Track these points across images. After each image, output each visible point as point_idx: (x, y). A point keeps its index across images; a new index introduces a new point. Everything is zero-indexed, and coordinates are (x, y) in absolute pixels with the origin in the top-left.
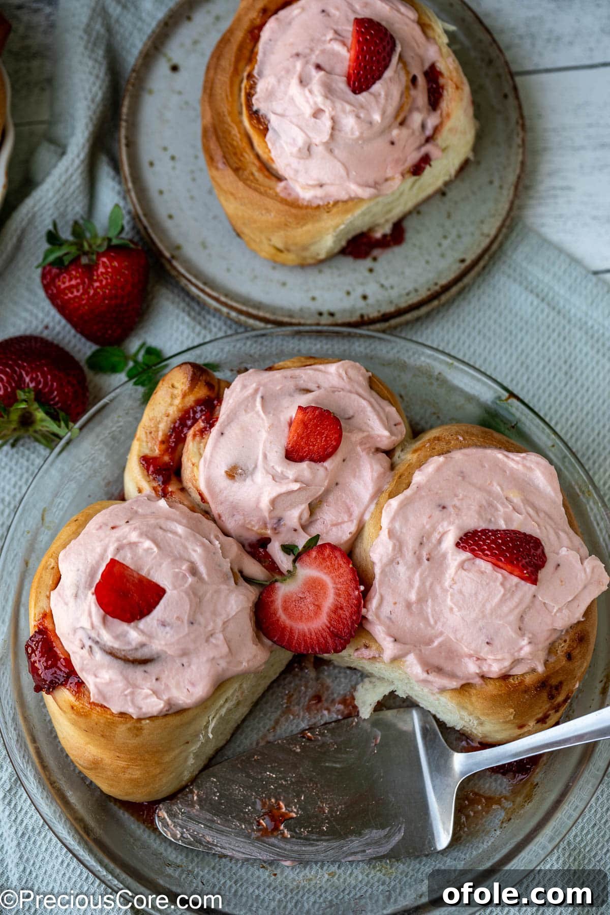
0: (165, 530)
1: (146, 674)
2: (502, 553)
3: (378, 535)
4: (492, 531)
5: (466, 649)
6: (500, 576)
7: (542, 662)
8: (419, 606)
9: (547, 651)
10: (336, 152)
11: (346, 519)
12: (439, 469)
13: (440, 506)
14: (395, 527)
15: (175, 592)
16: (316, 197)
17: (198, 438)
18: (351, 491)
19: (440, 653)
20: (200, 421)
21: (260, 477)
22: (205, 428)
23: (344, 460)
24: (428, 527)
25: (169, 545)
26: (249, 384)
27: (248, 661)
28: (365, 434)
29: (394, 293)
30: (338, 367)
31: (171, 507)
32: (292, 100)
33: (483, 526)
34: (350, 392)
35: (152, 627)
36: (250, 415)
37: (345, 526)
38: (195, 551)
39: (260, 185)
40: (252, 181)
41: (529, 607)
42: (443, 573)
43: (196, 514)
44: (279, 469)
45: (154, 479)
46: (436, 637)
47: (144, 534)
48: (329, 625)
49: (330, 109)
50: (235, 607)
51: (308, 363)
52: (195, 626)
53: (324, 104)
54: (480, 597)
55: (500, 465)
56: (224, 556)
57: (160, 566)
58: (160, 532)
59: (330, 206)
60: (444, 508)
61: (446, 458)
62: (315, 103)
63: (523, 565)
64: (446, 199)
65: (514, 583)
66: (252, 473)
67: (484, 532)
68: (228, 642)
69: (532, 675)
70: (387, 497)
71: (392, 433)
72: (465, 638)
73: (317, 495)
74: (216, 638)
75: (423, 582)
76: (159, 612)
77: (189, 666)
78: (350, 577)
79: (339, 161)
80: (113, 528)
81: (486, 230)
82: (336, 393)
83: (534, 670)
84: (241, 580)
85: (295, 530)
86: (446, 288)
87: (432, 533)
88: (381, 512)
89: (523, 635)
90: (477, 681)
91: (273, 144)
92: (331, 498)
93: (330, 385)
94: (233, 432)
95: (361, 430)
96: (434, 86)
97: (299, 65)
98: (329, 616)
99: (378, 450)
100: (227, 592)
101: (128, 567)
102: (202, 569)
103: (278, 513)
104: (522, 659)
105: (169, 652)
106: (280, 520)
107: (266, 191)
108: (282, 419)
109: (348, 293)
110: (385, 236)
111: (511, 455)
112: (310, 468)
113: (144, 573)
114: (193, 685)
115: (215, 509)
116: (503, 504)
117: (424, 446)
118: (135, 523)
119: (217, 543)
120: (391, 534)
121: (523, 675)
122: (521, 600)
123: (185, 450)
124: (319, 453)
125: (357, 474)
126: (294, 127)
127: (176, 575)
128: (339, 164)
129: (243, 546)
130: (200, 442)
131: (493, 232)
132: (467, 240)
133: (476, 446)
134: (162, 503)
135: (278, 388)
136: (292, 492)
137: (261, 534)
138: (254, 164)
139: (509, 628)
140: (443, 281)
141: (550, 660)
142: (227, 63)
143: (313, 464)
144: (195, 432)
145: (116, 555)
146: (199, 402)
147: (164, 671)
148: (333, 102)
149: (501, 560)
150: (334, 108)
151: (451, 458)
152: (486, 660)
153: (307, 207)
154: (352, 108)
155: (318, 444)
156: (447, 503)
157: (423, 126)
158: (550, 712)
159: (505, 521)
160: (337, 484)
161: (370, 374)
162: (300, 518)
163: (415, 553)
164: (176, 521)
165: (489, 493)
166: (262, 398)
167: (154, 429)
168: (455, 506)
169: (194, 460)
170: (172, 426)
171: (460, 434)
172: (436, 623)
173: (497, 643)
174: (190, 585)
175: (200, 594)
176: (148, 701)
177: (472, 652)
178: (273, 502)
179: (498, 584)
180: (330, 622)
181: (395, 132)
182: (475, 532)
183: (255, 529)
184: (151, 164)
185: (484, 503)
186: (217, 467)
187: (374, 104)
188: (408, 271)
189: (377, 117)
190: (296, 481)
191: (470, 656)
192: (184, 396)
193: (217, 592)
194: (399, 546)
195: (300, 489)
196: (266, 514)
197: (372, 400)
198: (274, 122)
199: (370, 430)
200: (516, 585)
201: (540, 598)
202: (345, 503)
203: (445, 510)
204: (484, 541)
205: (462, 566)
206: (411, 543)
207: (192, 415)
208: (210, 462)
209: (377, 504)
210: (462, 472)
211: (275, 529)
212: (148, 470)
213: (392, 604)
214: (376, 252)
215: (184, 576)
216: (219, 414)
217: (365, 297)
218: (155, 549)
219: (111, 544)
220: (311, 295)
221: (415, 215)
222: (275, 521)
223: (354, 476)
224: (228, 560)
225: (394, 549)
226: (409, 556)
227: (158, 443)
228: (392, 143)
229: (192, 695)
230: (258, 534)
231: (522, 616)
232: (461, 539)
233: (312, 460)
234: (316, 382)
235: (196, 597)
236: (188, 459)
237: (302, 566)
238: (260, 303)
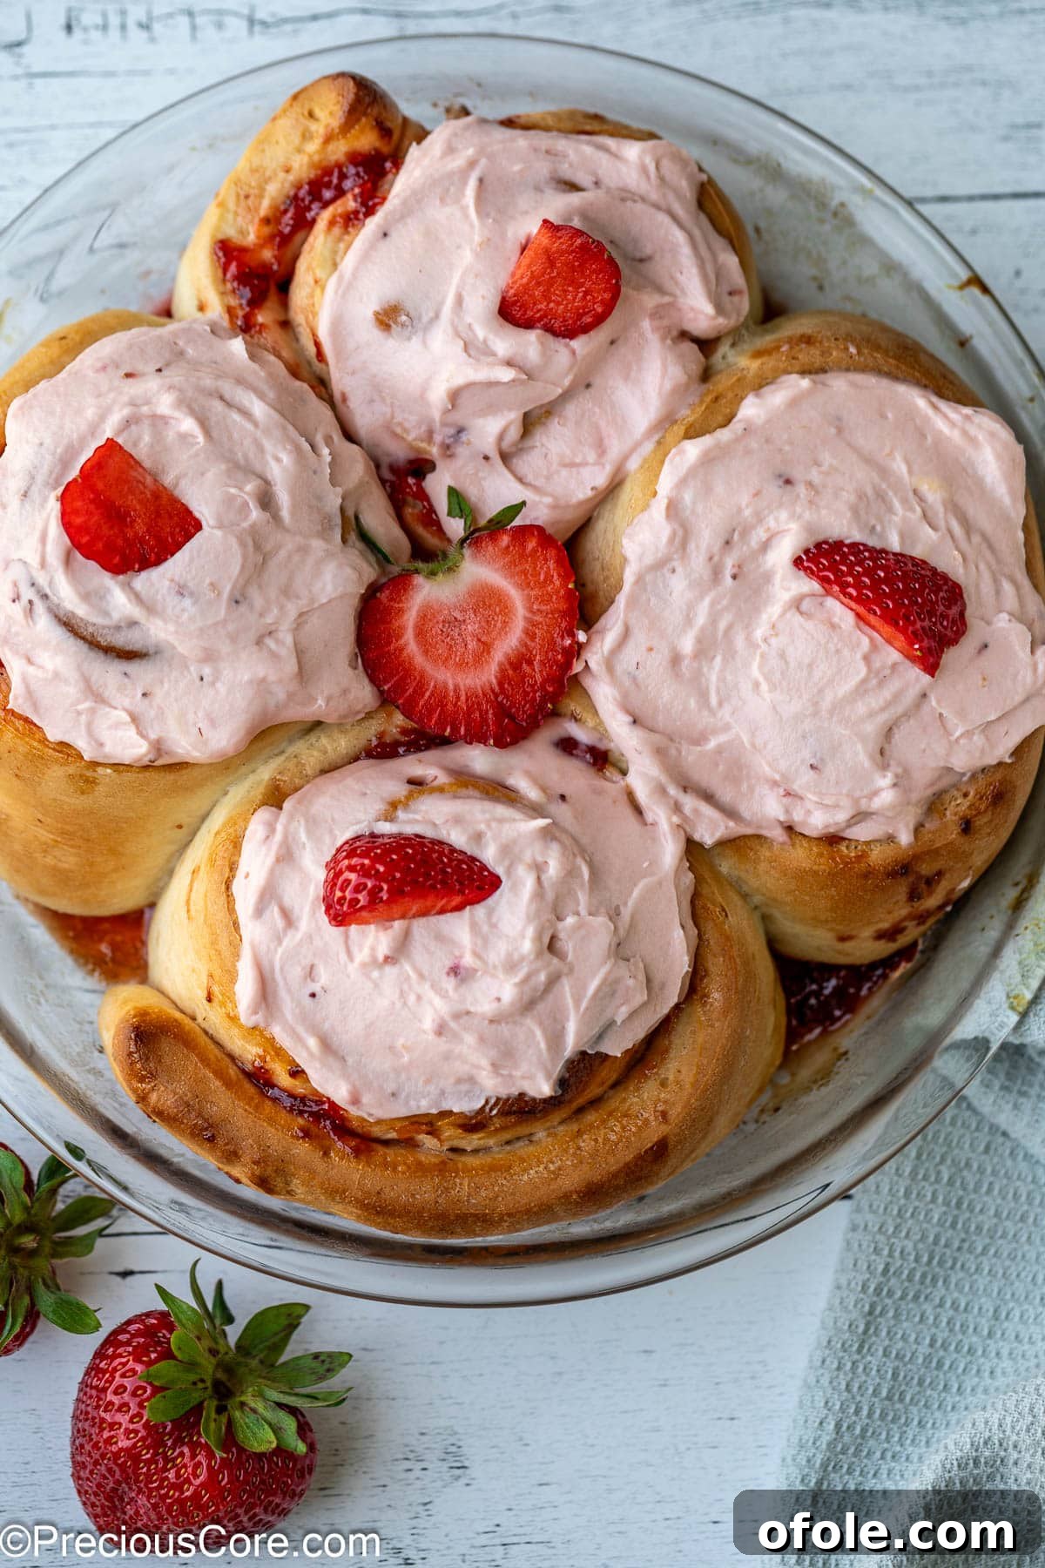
0: (229, 404)
1: (126, 680)
2: (879, 598)
3: (646, 507)
4: (871, 550)
5: (767, 769)
6: (865, 642)
7: (911, 827)
8: (695, 665)
9: (925, 807)
11: (591, 457)
12: (794, 403)
13: (780, 476)
14: (683, 498)
15: (218, 533)
17: (337, 230)
18: (613, 407)
19: (717, 765)
20: (349, 196)
21: (440, 339)
22: (356, 213)
23: (612, 343)
24: (747, 512)
25: (230, 438)
26: (460, 147)
27: (328, 700)
28: (666, 299)
30: (643, 151)
31: (252, 357)
33: (855, 535)
34: (657, 207)
35: (157, 592)
36: (448, 210)
37: (586, 472)
38: (278, 460)
41: (906, 715)
42: (757, 610)
43: (298, 383)
44: (481, 333)
45: (234, 291)
46: (715, 732)
47: (187, 404)
48: (497, 689)
50: (329, 587)
51: (588, 128)
52: (243, 608)
54: (817, 674)
55: (918, 421)
56: (334, 481)
57: (202, 474)
58: (218, 406)
60: (788, 482)
61: (814, 382)
63: (915, 633)
65: (890, 662)
66: (427, 329)
67: (854, 546)
68: (300, 653)
69: (885, 847)
70: (682, 433)
71: (720, 309)
72: (770, 746)
73: (546, 400)
74: (277, 641)
75: (713, 620)
76: (176, 565)
77: (213, 684)
78: (563, 606)
80: (128, 375)
82: (629, 203)
83: (891, 839)
84: (353, 537)
85: (486, 458)
87: (753, 527)
88: (662, 462)
89: (884, 767)
90: (778, 835)
92: (571, 410)
93: (621, 185)
94: (408, 236)
95: (660, 290)
98: (502, 670)
99: (684, 335)
100: (322, 553)
101: (137, 462)
102: (283, 498)
103: (458, 417)
104: (872, 814)
105: (180, 649)
106: (460, 430)
108: (510, 234)
111: (943, 405)
112: (542, 344)
113: (168, 480)
114: (213, 723)
115: (339, 380)
116: (904, 501)
117: (778, 348)
118: (175, 375)
119: (326, 451)
120: (673, 509)
121: (868, 843)
122: (897, 697)
123: (306, 247)
124: (565, 321)
125: (633, 374)
127: (230, 499)
129: (378, 466)
130: (340, 240)
133: (879, 371)
134: (237, 346)
135: (517, 168)
136: (497, 383)
137: (418, 450)
139: (859, 747)
141: (927, 825)
143: (549, 337)
144: (334, 217)
145: (120, 432)
146: (356, 158)
147: (162, 682)
149: (875, 613)
151: (824, 384)
152: (801, 798)
155: (566, 302)
156: (797, 473)
158: (906, 924)
159: (902, 537)
160: (588, 386)
161: (704, 177)
162: (501, 437)
163: (711, 559)
164: (256, 391)
165: (884, 472)
166: (481, 180)
167: (256, 191)
168: (810, 484)
169: (320, 273)
170: (292, 193)
171: (853, 341)
172: (720, 704)
173: (830, 770)
174: (253, 526)
175: (268, 547)
176: (120, 733)
177: (777, 777)
178: (455, 396)
179: (859, 656)
180: (500, 684)
182: (839, 544)
183: (410, 438)
185: (870, 492)
186: (361, 300)
190: (509, 363)
191: (775, 784)
192: (328, 139)
193: (303, 550)
194: (683, 537)
195: (513, 381)
196: (437, 415)
197: (697, 233)
199: (678, 293)
200: (894, 666)
201: (934, 703)
202: (597, 427)
203: (789, 487)
204: (851, 566)
205: (797, 604)
206: (706, 538)
207: (335, 181)
208: (350, 286)
209: (659, 443)
210: (839, 419)
211: (448, 447)
212: (225, 271)
213: (643, 648)
215: (246, 504)
216: (389, 191)
218: (201, 439)
219: (116, 408)
222: (452, 431)
223: (627, 378)
224: (339, 490)
225: (671, 540)
226: (698, 561)
227: (257, 220)
229: (205, 743)
230: (411, 447)
231: (891, 729)
232: (807, 552)
233: (549, 329)
234: (595, 174)
235: (258, 553)
236: (309, 268)
237: (474, 557)
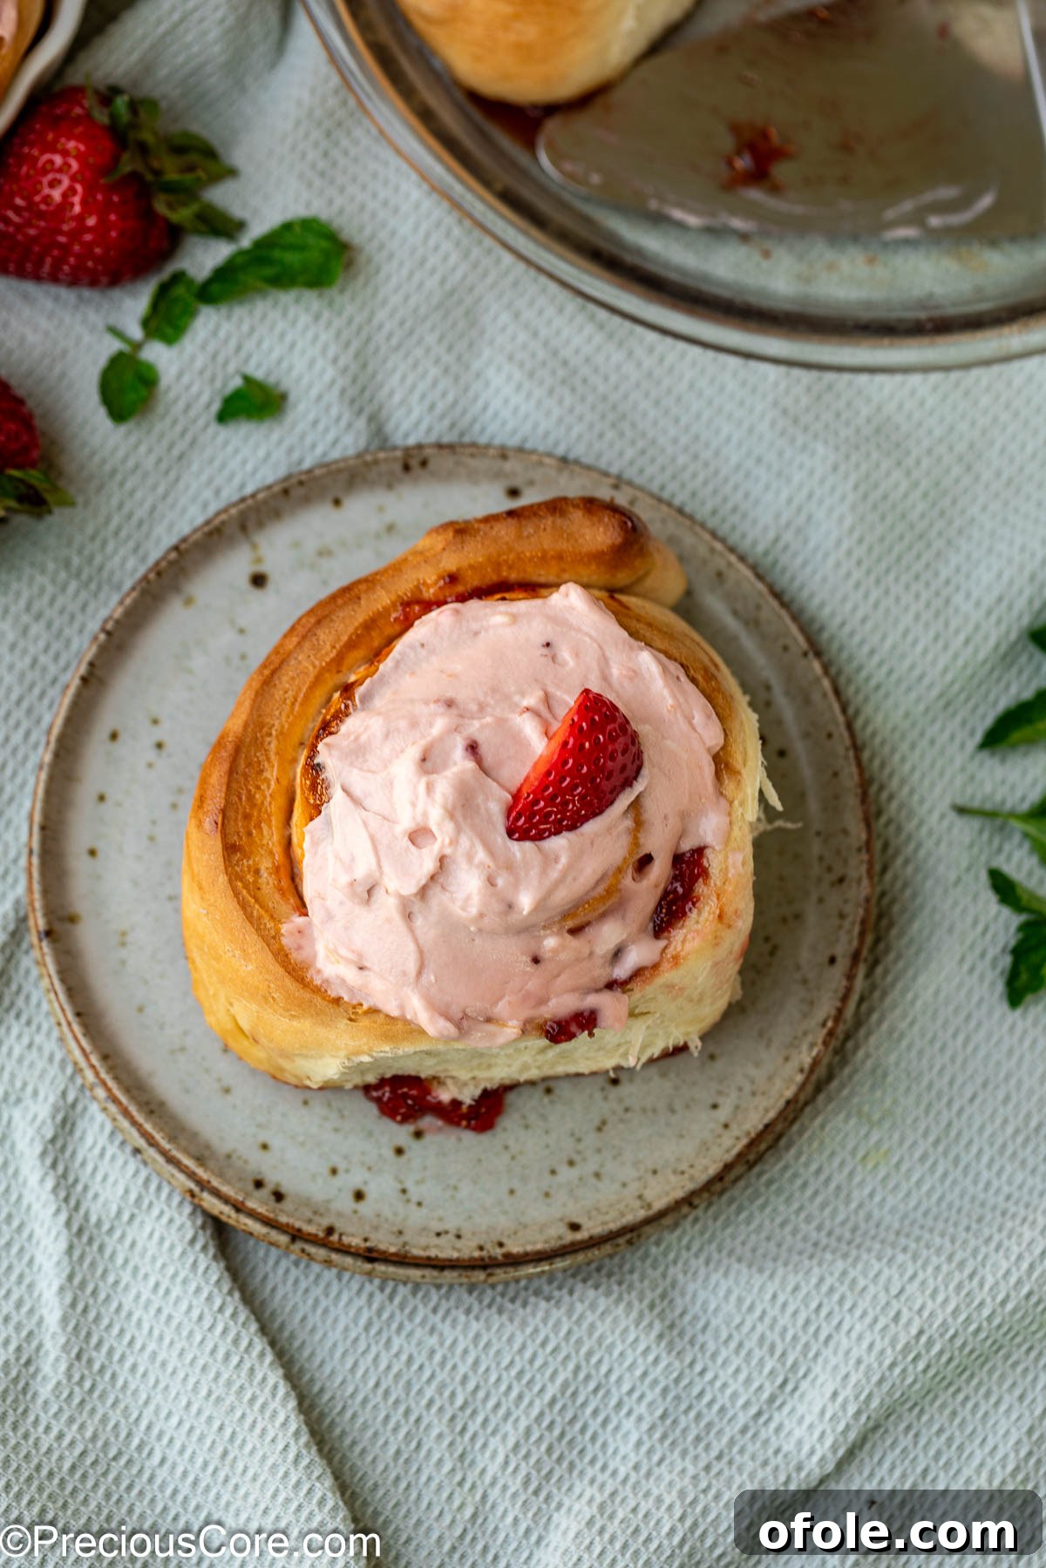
10: (419, 922)
16: (343, 981)
29: (416, 1217)
32: (389, 784)
39: (257, 900)
40: (246, 887)
49: (447, 841)
53: (439, 825)
59: (360, 1011)
62: (425, 815)
64: (614, 1092)
79: (416, 941)
81: (649, 1195)
86: (514, 1261)
91: (315, 844)
96: (680, 890)
97: (439, 725)
107: (260, 918)
109: (334, 1171)
110: (456, 1103)
126: (364, 835)
128: (411, 947)
131: (659, 1205)
132: (607, 1192)
138: (271, 853)
140: (515, 1248)
142: (330, 639)
148: (458, 830)
150: (454, 842)
153: (317, 990)
154: (489, 862)
157: (617, 954)
181: (550, 942)
184: (114, 736)
187: (534, 873)
188: (465, 1190)
189: (526, 901)
198: (337, 803)
214: (428, 1121)
217: (359, 1196)
220: (264, 1137)
221: (539, 1091)
228: (536, 960)
238: (162, 1104)
